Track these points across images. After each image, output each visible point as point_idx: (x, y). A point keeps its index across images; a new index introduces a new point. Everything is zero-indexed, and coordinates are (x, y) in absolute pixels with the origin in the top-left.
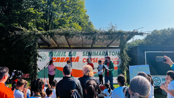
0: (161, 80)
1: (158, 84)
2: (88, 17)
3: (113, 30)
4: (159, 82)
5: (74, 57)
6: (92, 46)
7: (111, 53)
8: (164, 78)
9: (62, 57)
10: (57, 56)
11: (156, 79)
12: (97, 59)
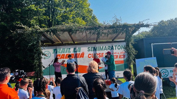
0: (169, 72)
1: (166, 76)
2: (92, 11)
3: (118, 24)
4: (167, 74)
5: (79, 53)
6: (97, 41)
7: (117, 47)
8: (172, 69)
9: (67, 53)
10: (61, 53)
11: (164, 71)
12: (102, 53)
